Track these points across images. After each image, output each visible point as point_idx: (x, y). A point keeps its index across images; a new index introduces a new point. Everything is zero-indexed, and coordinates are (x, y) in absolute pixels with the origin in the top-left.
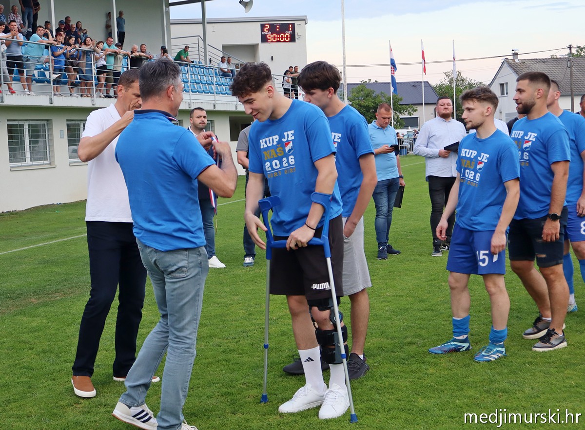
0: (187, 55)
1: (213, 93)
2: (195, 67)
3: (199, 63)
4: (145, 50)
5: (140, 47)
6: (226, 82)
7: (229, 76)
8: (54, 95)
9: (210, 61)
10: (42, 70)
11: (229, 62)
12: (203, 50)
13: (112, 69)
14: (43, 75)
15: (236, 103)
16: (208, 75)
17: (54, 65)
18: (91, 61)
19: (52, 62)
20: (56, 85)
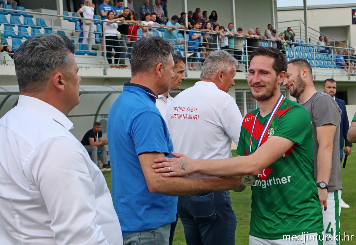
2: (298, 46)
3: (301, 42)
4: (260, 32)
5: (255, 30)
6: (323, 57)
7: (326, 52)
10: (178, 50)
11: (326, 41)
12: (304, 32)
13: (233, 48)
15: (332, 74)
16: (309, 52)
17: (188, 46)
18: (216, 42)
19: (187, 44)
20: (191, 62)
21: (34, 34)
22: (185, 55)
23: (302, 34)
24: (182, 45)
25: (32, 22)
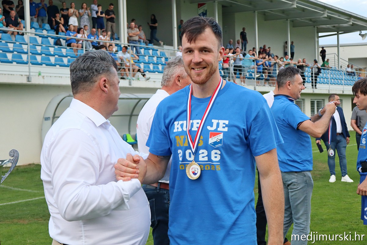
0: (328, 64)
1: (343, 85)
2: (333, 70)
3: (335, 68)
4: (305, 62)
5: (302, 60)
6: (350, 78)
7: (352, 75)
8: (257, 85)
9: (341, 67)
10: (251, 73)
11: (352, 68)
12: (337, 61)
14: (251, 75)
16: (340, 75)
17: (257, 70)
18: (276, 68)
19: (256, 69)
20: (257, 81)
21: (158, 62)
22: (255, 76)
23: (336, 63)
24: (254, 69)
25: (157, 54)
